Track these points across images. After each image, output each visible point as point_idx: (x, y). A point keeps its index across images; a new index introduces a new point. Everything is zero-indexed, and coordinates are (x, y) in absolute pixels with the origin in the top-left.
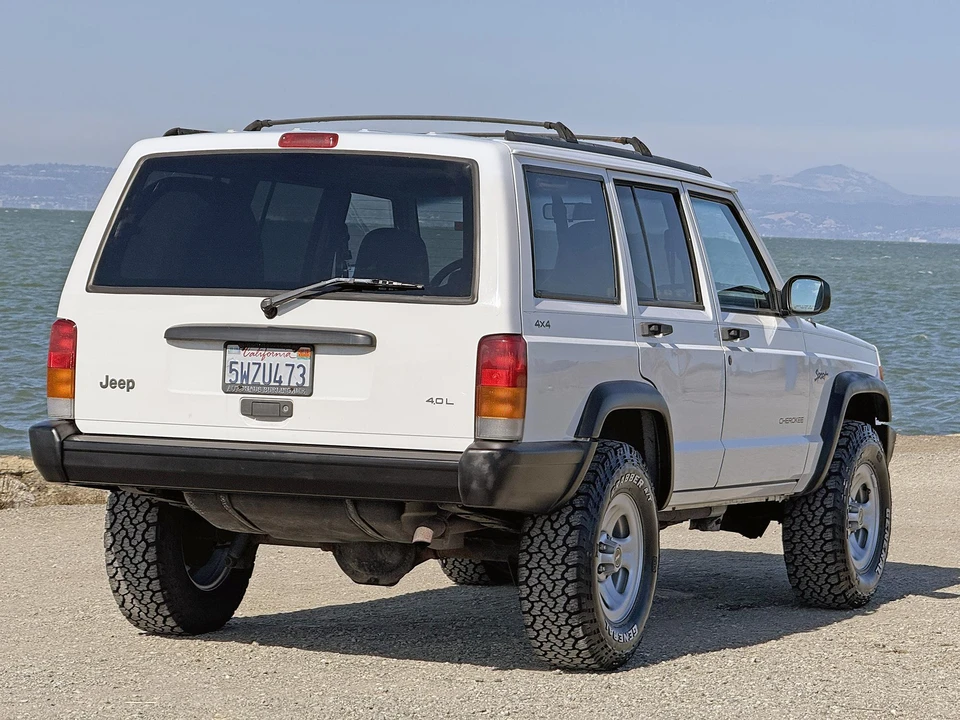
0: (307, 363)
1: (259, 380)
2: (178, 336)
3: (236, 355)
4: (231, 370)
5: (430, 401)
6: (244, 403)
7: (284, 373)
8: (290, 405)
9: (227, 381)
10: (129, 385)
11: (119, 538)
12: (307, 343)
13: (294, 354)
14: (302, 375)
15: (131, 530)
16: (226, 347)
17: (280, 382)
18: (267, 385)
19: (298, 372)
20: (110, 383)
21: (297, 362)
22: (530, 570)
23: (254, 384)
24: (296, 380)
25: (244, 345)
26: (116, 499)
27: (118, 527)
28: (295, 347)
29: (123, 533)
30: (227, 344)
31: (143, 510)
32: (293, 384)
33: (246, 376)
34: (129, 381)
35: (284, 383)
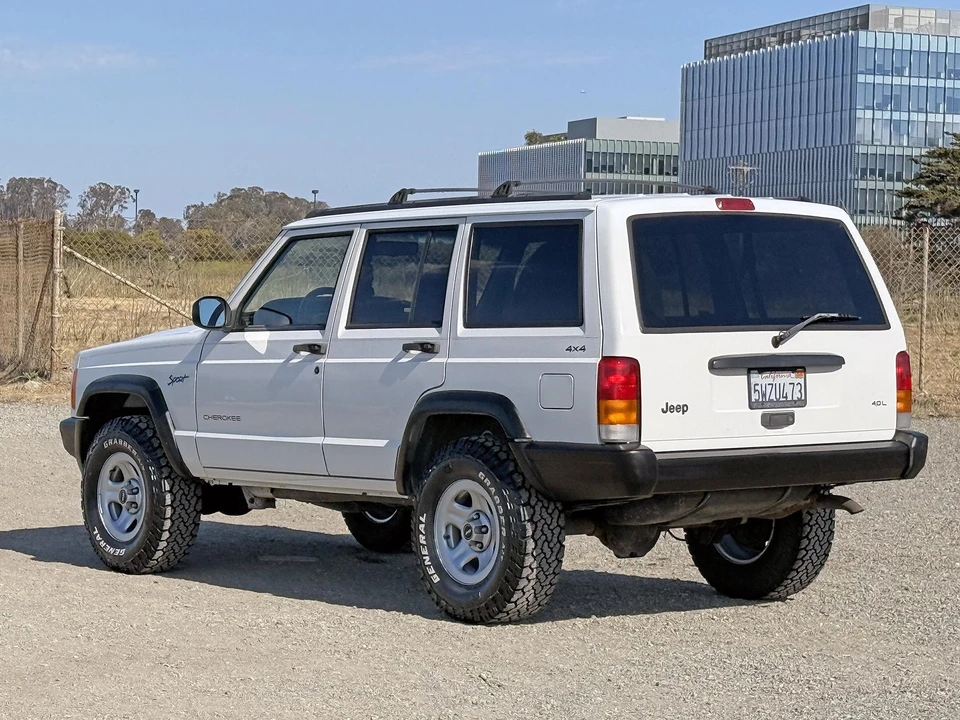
0: (802, 381)
1: (773, 397)
2: (722, 366)
3: (756, 378)
4: (755, 391)
5: (874, 403)
6: (763, 416)
7: (788, 389)
8: (792, 415)
9: (753, 400)
10: (683, 409)
11: (540, 543)
12: (799, 365)
13: (793, 375)
14: (800, 391)
15: (549, 535)
16: (749, 373)
17: (786, 397)
18: (778, 400)
19: (797, 388)
20: (669, 409)
21: (796, 381)
22: (811, 526)
23: (771, 401)
24: (797, 395)
25: (761, 370)
26: (532, 511)
27: (538, 533)
28: (793, 369)
29: (544, 538)
30: (749, 371)
31: (555, 516)
32: (795, 398)
33: (764, 395)
34: (684, 406)
35: (789, 398)
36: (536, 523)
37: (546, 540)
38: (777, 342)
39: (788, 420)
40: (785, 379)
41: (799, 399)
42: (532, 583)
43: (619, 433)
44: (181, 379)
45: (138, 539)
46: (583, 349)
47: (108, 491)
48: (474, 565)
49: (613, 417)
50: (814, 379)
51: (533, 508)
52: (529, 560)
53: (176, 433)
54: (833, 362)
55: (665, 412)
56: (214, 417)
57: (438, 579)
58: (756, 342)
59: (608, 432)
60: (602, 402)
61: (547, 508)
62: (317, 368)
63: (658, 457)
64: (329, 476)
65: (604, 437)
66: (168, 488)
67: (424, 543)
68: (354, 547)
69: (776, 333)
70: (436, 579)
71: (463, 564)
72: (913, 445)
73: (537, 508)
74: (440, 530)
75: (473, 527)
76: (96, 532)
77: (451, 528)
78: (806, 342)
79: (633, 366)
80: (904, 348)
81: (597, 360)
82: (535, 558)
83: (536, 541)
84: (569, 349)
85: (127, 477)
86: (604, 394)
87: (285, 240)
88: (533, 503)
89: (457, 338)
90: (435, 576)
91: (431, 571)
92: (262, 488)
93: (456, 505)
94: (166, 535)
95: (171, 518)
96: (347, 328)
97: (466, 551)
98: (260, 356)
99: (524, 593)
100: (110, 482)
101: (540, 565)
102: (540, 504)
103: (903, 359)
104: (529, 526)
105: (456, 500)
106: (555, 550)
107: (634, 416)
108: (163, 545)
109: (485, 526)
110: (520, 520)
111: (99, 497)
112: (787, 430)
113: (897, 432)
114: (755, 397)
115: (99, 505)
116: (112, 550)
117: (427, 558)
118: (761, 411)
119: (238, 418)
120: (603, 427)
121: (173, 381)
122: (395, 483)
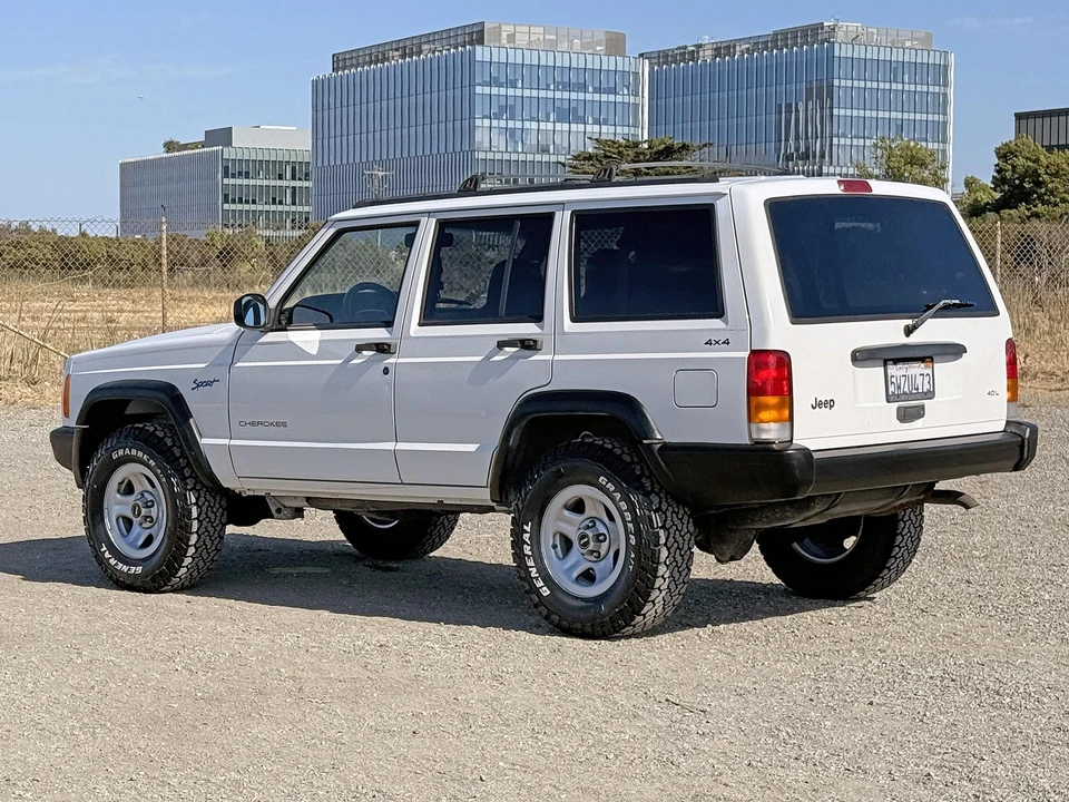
0: (929, 371)
1: (906, 390)
2: (862, 357)
3: (892, 369)
4: (891, 383)
5: (989, 393)
6: (899, 409)
7: (919, 381)
8: (923, 407)
9: (890, 393)
10: (830, 404)
11: (672, 550)
12: (928, 355)
13: (922, 365)
14: (929, 382)
15: (681, 542)
16: (885, 365)
17: (918, 390)
18: (911, 393)
19: (927, 379)
20: (818, 404)
21: (925, 372)
23: (905, 393)
24: (926, 387)
25: (896, 361)
26: (664, 516)
27: (671, 541)
28: (922, 360)
29: (676, 545)
30: (886, 362)
32: (925, 390)
33: (899, 387)
34: (831, 401)
35: (920, 391)
36: (668, 530)
37: (678, 548)
38: (909, 331)
39: (918, 413)
40: (916, 369)
41: (929, 391)
42: (664, 593)
43: (771, 432)
44: (209, 384)
45: (159, 554)
46: (727, 342)
47: (115, 505)
48: (588, 577)
49: (764, 415)
50: (941, 368)
51: (665, 513)
52: (662, 570)
53: (203, 441)
54: (955, 351)
55: (814, 408)
56: (252, 424)
57: (549, 592)
58: (887, 332)
59: (760, 430)
60: (751, 398)
61: (677, 514)
62: (386, 368)
63: (815, 455)
64: (402, 483)
65: (755, 436)
66: (194, 501)
67: (530, 553)
68: (350, 554)
69: (909, 322)
70: (546, 592)
71: (575, 574)
72: (1027, 435)
73: (669, 514)
74: (548, 539)
75: (591, 535)
76: (105, 549)
77: (558, 536)
78: (935, 330)
79: (783, 360)
80: (1011, 336)
81: (746, 354)
82: (667, 566)
83: (669, 549)
84: (709, 343)
85: (138, 489)
86: (754, 391)
87: (332, 231)
88: (664, 508)
89: (564, 333)
90: (545, 588)
91: (540, 584)
92: (295, 497)
93: (566, 513)
94: (191, 551)
95: (197, 532)
96: (419, 325)
97: (578, 560)
98: (311, 357)
99: (654, 605)
100: (118, 496)
101: (672, 575)
102: (670, 509)
103: (1010, 345)
104: (662, 533)
105: (566, 507)
106: (686, 558)
107: (786, 413)
108: (187, 561)
109: (604, 534)
110: (653, 527)
111: (106, 512)
112: (918, 423)
113: (1008, 423)
114: (891, 389)
115: (106, 520)
116: (125, 568)
117: (534, 570)
118: (896, 405)
119: (284, 424)
120: (753, 426)
121: (198, 386)
122: (488, 490)
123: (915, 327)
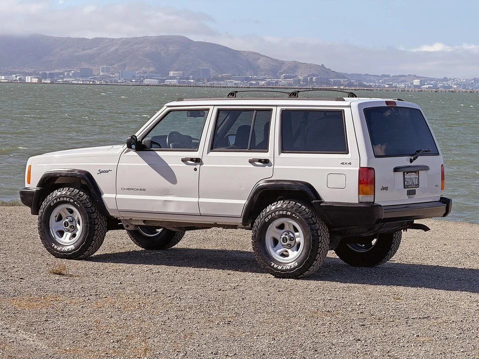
0: (417, 176)
1: (410, 184)
3: (406, 175)
5: (436, 186)
7: (414, 180)
8: (415, 191)
13: (415, 174)
14: (417, 181)
17: (414, 184)
20: (383, 188)
25: (407, 172)
28: (415, 172)
30: (404, 173)
33: (408, 183)
34: (387, 187)
38: (411, 161)
39: (414, 193)
40: (413, 175)
41: (417, 184)
44: (106, 172)
46: (350, 164)
53: (104, 196)
54: (426, 168)
55: (382, 190)
56: (128, 189)
58: (404, 161)
59: (363, 198)
60: (361, 185)
62: (195, 169)
64: (201, 215)
65: (361, 200)
78: (421, 161)
79: (372, 171)
80: (443, 163)
81: (358, 169)
84: (343, 164)
85: (65, 216)
89: (278, 157)
96: (209, 151)
103: (442, 167)
107: (373, 191)
112: (415, 197)
113: (441, 198)
114: (406, 183)
118: (407, 190)
119: (144, 190)
120: (361, 196)
121: (101, 172)
122: (241, 219)
123: (414, 159)
